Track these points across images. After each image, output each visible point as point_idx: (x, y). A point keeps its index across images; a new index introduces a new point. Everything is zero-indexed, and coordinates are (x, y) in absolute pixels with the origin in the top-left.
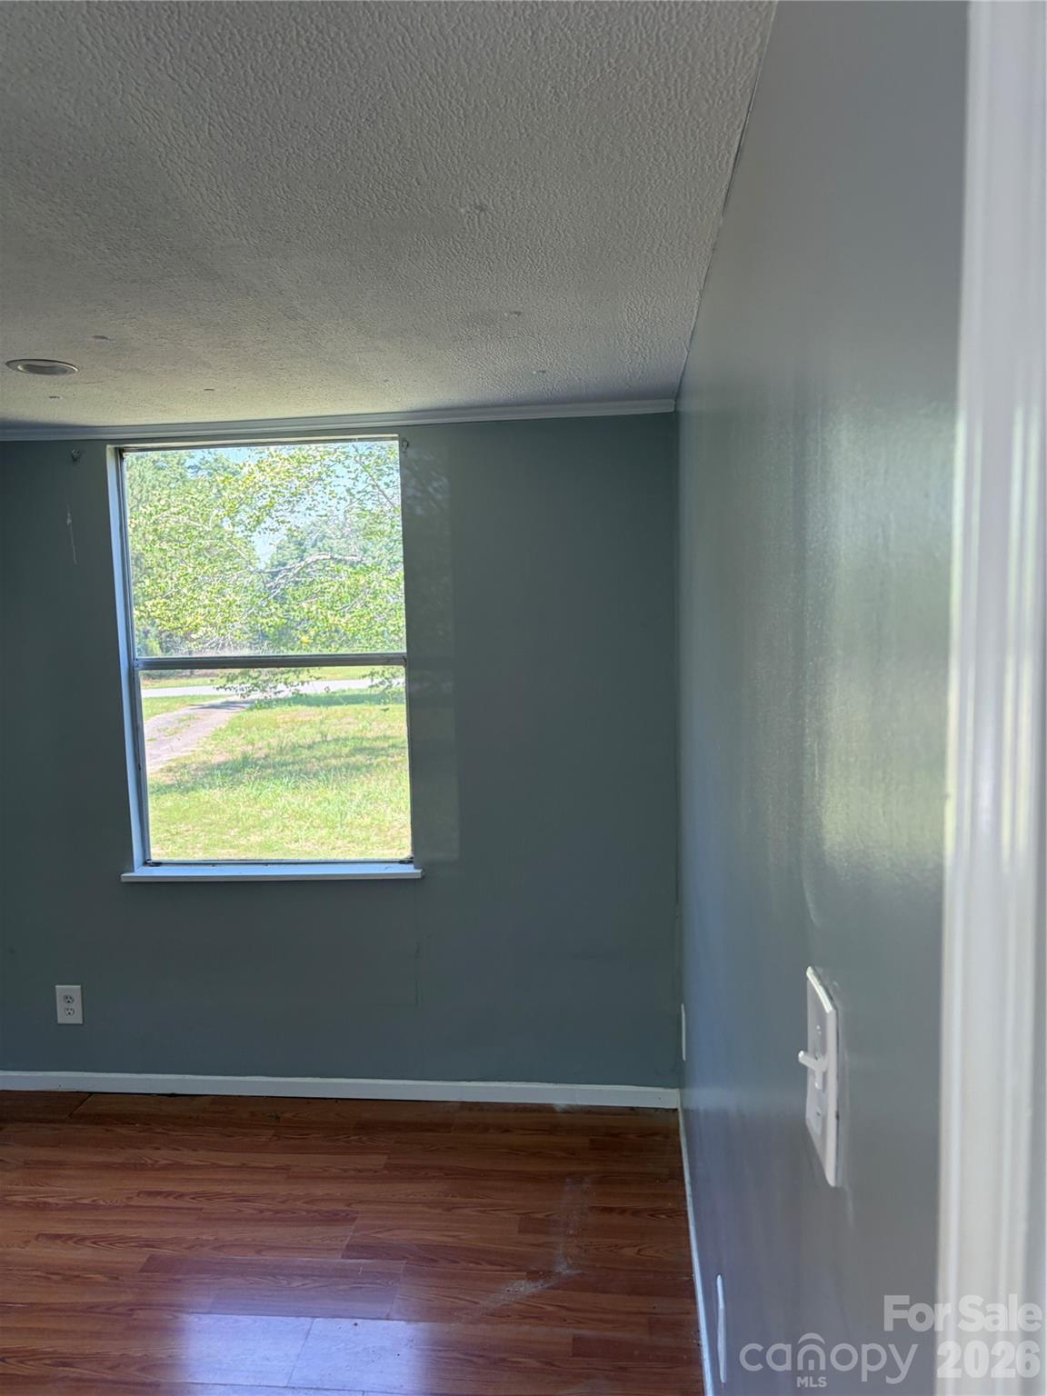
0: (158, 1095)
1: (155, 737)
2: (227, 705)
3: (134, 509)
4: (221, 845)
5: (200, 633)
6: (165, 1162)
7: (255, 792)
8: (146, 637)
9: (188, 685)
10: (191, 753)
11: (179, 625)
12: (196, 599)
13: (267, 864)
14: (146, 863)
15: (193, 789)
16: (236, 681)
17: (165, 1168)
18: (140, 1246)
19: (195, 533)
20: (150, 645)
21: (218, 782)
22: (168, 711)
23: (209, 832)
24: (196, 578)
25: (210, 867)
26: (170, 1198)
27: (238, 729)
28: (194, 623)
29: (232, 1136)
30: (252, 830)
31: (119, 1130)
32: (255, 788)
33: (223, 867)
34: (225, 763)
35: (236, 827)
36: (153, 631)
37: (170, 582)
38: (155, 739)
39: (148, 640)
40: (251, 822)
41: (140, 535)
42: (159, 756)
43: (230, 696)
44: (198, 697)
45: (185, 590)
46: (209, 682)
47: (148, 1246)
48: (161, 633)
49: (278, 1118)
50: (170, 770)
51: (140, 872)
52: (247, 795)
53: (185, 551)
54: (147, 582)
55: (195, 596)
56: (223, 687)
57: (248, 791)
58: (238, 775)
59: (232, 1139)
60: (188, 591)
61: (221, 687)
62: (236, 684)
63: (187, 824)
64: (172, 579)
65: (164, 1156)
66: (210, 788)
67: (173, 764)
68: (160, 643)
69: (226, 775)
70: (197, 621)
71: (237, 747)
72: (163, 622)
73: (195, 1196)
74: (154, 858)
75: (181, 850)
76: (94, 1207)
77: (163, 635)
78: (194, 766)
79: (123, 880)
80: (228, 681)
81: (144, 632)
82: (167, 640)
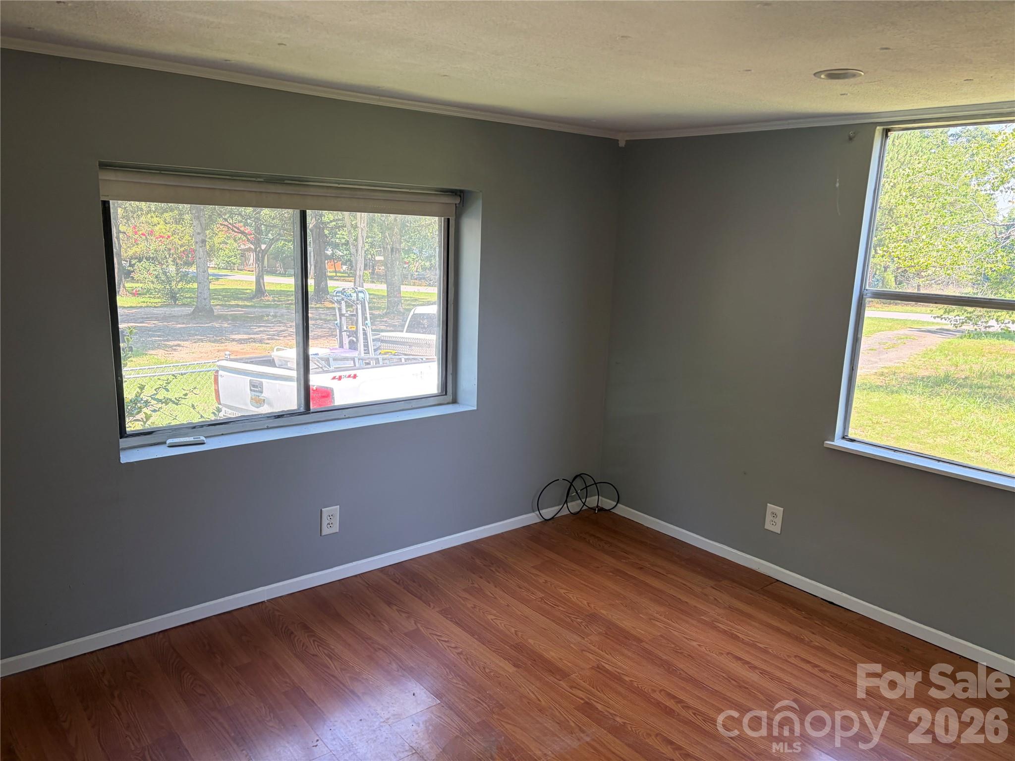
0: (822, 599)
1: (875, 348)
2: (941, 331)
3: (897, 170)
4: (911, 439)
5: (930, 272)
6: (817, 644)
7: (949, 405)
8: (885, 271)
9: (912, 312)
10: (902, 365)
11: (913, 264)
12: (931, 244)
13: (939, 461)
14: (843, 438)
15: (897, 392)
16: (951, 313)
17: (817, 648)
18: (791, 690)
19: (943, 191)
20: (887, 277)
21: (920, 390)
22: (890, 330)
23: (903, 428)
24: (935, 228)
25: (892, 452)
26: (816, 669)
27: (946, 352)
28: (926, 264)
29: (869, 648)
30: (939, 433)
31: (791, 611)
32: (950, 401)
33: (902, 454)
34: (929, 377)
35: (925, 428)
36: (893, 267)
37: (912, 229)
38: (875, 350)
39: (886, 274)
40: (940, 427)
41: (897, 191)
42: (876, 362)
43: (946, 324)
44: (918, 322)
45: (924, 237)
46: (929, 311)
47: (795, 691)
48: (898, 268)
49: (908, 650)
50: (882, 374)
51: (838, 443)
52: (942, 405)
53: (932, 206)
54: (894, 229)
55: (931, 242)
56: (941, 317)
57: (944, 402)
58: (937, 389)
59: (870, 650)
60: (927, 238)
61: (938, 317)
62: (951, 316)
63: (886, 418)
64: (915, 227)
65: (818, 640)
66: (911, 394)
67: (886, 371)
68: (896, 277)
69: (927, 386)
70: (929, 262)
71: (943, 367)
72: (900, 261)
73: (834, 676)
74: (851, 435)
75: (877, 436)
76: (765, 651)
77: (899, 271)
78: (902, 375)
79: (825, 446)
80: (945, 313)
81: (884, 267)
82: (902, 275)
